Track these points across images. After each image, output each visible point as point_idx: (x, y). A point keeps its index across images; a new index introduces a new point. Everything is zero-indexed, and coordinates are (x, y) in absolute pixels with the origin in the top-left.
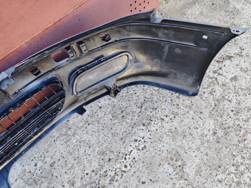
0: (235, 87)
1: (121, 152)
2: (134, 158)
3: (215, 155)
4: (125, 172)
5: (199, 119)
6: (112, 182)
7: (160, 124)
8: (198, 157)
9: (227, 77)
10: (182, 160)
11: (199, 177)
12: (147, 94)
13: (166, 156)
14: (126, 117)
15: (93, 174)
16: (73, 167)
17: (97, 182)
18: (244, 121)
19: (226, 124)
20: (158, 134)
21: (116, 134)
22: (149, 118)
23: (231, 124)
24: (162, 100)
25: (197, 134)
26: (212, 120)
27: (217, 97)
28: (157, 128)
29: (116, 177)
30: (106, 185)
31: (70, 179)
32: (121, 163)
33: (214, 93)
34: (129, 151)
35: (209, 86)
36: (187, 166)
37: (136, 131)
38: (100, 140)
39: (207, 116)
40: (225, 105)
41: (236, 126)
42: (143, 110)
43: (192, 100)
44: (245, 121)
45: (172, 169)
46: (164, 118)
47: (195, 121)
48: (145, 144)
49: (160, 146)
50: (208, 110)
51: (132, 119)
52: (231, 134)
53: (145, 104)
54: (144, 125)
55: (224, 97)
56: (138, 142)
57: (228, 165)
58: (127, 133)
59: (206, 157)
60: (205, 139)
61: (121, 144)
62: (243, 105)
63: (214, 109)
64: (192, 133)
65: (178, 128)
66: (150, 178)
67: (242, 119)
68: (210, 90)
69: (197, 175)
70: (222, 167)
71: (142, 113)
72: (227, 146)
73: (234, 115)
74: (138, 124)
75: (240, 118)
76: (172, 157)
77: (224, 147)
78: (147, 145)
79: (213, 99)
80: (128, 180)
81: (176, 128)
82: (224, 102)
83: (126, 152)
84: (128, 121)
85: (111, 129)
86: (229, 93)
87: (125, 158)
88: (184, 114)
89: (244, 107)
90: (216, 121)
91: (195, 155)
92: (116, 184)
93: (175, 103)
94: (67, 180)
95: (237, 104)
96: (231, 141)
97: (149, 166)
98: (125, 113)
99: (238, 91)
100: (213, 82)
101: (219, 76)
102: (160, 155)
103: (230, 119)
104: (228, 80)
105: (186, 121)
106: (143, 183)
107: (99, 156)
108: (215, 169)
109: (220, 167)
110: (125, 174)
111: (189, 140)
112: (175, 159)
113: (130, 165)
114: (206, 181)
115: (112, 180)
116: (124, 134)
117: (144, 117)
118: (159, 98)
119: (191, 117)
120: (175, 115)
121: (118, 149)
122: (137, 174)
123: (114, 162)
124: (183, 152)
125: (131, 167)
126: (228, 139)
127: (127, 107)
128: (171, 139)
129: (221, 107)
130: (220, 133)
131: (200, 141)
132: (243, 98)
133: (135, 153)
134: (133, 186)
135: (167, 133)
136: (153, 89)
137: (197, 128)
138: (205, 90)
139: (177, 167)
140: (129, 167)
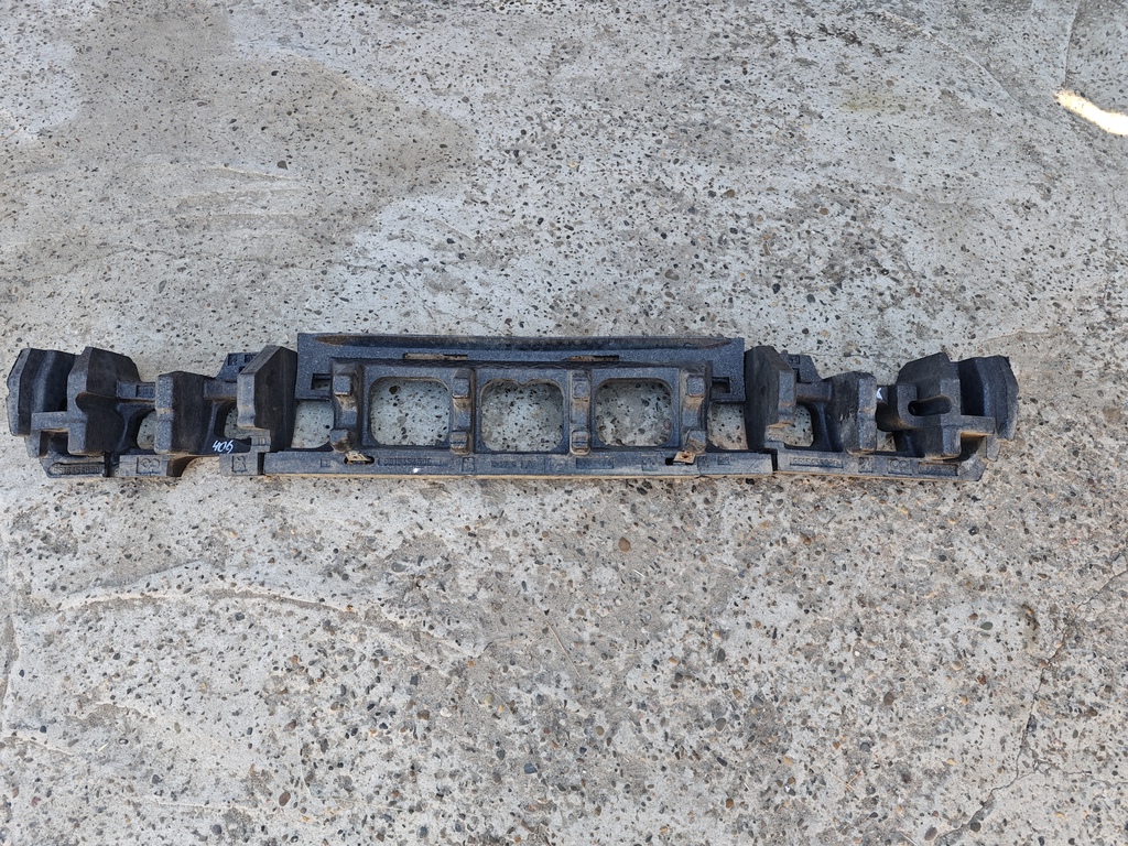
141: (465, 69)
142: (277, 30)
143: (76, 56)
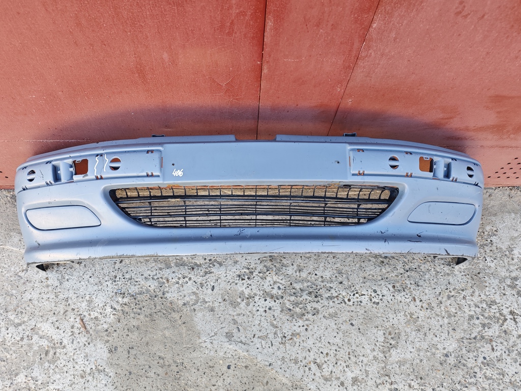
0: (514, 345)
1: (355, 287)
2: (361, 302)
3: (428, 368)
4: (345, 303)
5: (447, 332)
6: (329, 300)
7: (408, 300)
8: (412, 354)
9: (518, 329)
10: (398, 343)
11: (398, 366)
12: (423, 266)
13: (388, 327)
14: (385, 265)
15: (320, 279)
16: (310, 259)
17: (318, 287)
18: (485, 375)
19: (466, 361)
20: (398, 305)
21: (363, 270)
22: (404, 287)
23: (469, 365)
24: (432, 284)
25: (430, 340)
26: (456, 345)
27: (486, 334)
28: (403, 301)
29: (336, 299)
30: (323, 296)
31: (301, 265)
32: (348, 294)
33: (486, 328)
34: (362, 293)
35: (490, 318)
36: (396, 350)
37: (383, 285)
38: (347, 261)
39: (456, 337)
40: (484, 347)
41: (472, 371)
42: (406, 275)
43: (460, 312)
44: (486, 377)
45: (383, 339)
46: (417, 299)
47: (440, 330)
48: (380, 302)
49: (391, 316)
50: (463, 334)
51: (388, 272)
52: (460, 371)
53: (413, 272)
54: (394, 287)
55: (492, 340)
56: (376, 294)
57: (430, 385)
58: (374, 278)
59: (418, 361)
60: (433, 350)
61: (361, 281)
62: (500, 365)
63: (470, 339)
64: (427, 334)
65: (420, 320)
66: (361, 327)
67: (485, 373)
68: (487, 322)
69: (397, 363)
70: (423, 381)
71: (402, 277)
72: (445, 373)
73: (482, 363)
74: (389, 281)
75: (485, 370)
76: (392, 333)
77: (442, 372)
78: (380, 303)
79: (479, 332)
80: (343, 310)
81: (418, 317)
82: (486, 344)
83: (359, 292)
84: (383, 270)
85: (364, 262)
86: (501, 343)
87: (354, 295)
88: (438, 315)
89: (499, 367)
90: (459, 349)
91: (411, 351)
92: (331, 303)
93: (440, 298)
94: (298, 263)
95: (496, 358)
96: (454, 375)
97: (368, 319)
98: (387, 261)
99: (513, 351)
100: (499, 319)
101: (512, 321)
102: (384, 321)
103: (474, 361)
104: (516, 333)
105: (433, 322)
106: (352, 324)
107: (335, 272)
108: (416, 376)
109: (421, 378)
110: (343, 304)
111: (419, 336)
112: (393, 336)
113: (354, 302)
114: (400, 374)
115: (331, 298)
116: (371, 276)
117: (400, 282)
118: (431, 279)
119: (441, 323)
120: (430, 307)
121: (355, 282)
122: (352, 314)
123: (344, 288)
124: (404, 338)
125: (353, 305)
126: (452, 371)
127: (394, 258)
128: (405, 321)
129: (478, 345)
130: (452, 360)
131: (428, 347)
132: (509, 361)
133: (365, 299)
134: (343, 318)
135: (407, 313)
136: (435, 267)
137: (436, 336)
138: (482, 317)
139: (388, 342)
140: (351, 303)
141: (337, 357)
142: (224, 325)
143: (109, 355)
